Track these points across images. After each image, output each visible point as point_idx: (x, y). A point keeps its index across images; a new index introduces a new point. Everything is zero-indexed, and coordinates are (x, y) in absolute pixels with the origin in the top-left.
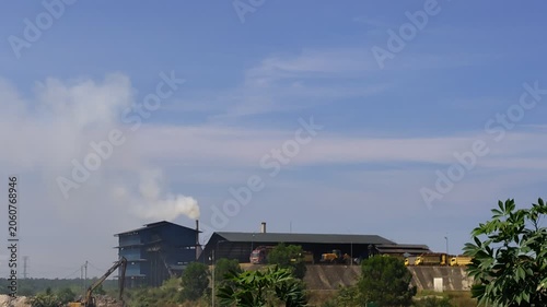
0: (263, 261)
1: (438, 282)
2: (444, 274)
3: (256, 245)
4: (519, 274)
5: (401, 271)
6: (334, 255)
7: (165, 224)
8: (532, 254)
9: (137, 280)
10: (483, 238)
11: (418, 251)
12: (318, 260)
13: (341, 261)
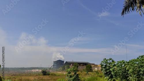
0: (73, 65)
1: (96, 69)
2: (97, 67)
3: (72, 63)
4: (107, 68)
5: (91, 67)
6: (82, 65)
7: (60, 60)
8: (109, 65)
9: (56, 68)
10: (102, 63)
11: (93, 64)
12: (80, 65)
13: (83, 66)
